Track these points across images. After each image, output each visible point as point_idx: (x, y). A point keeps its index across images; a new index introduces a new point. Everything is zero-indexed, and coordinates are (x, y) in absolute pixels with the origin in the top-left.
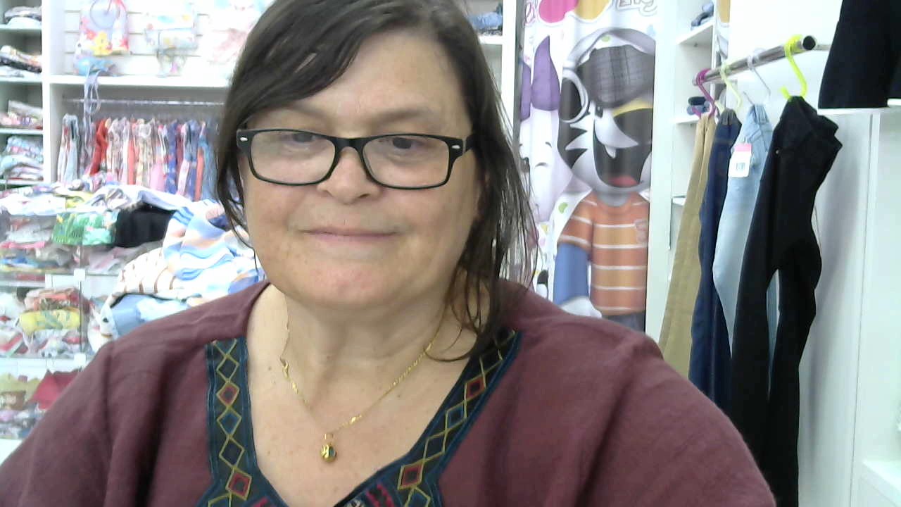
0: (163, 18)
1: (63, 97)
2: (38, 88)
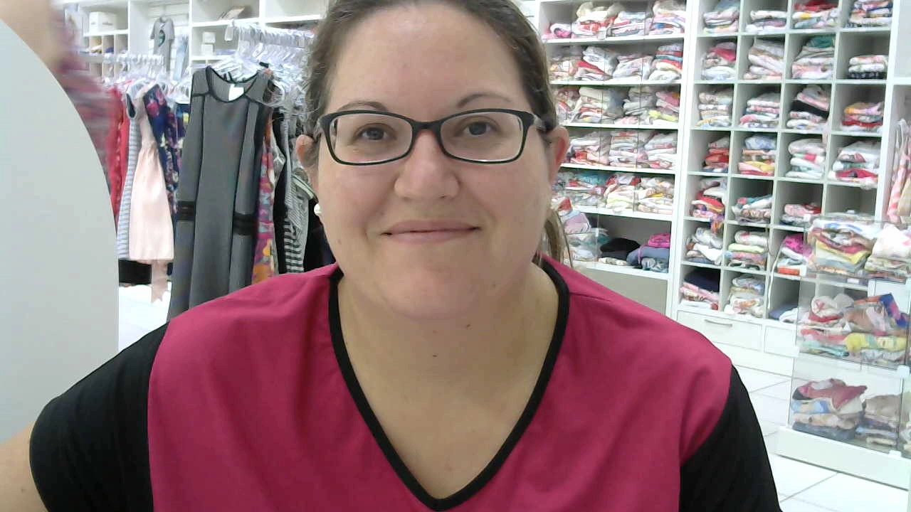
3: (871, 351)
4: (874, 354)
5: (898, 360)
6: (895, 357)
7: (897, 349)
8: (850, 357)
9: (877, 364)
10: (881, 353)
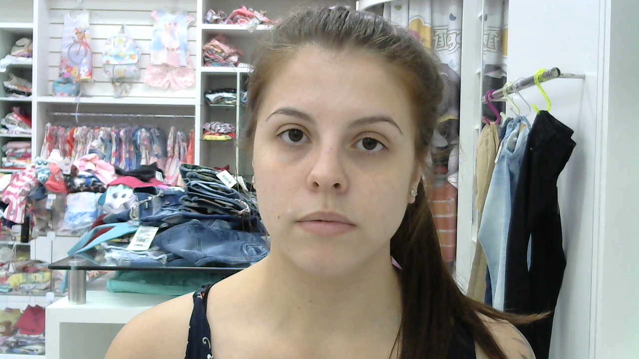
0: (117, 57)
1: (47, 111)
2: (29, 104)
3: (28, 285)
4: (29, 286)
5: (46, 289)
6: (44, 286)
7: (45, 280)
8: (13, 292)
9: (33, 294)
10: (34, 285)
